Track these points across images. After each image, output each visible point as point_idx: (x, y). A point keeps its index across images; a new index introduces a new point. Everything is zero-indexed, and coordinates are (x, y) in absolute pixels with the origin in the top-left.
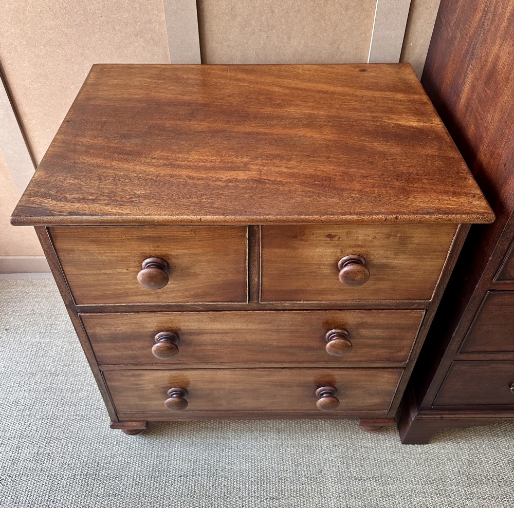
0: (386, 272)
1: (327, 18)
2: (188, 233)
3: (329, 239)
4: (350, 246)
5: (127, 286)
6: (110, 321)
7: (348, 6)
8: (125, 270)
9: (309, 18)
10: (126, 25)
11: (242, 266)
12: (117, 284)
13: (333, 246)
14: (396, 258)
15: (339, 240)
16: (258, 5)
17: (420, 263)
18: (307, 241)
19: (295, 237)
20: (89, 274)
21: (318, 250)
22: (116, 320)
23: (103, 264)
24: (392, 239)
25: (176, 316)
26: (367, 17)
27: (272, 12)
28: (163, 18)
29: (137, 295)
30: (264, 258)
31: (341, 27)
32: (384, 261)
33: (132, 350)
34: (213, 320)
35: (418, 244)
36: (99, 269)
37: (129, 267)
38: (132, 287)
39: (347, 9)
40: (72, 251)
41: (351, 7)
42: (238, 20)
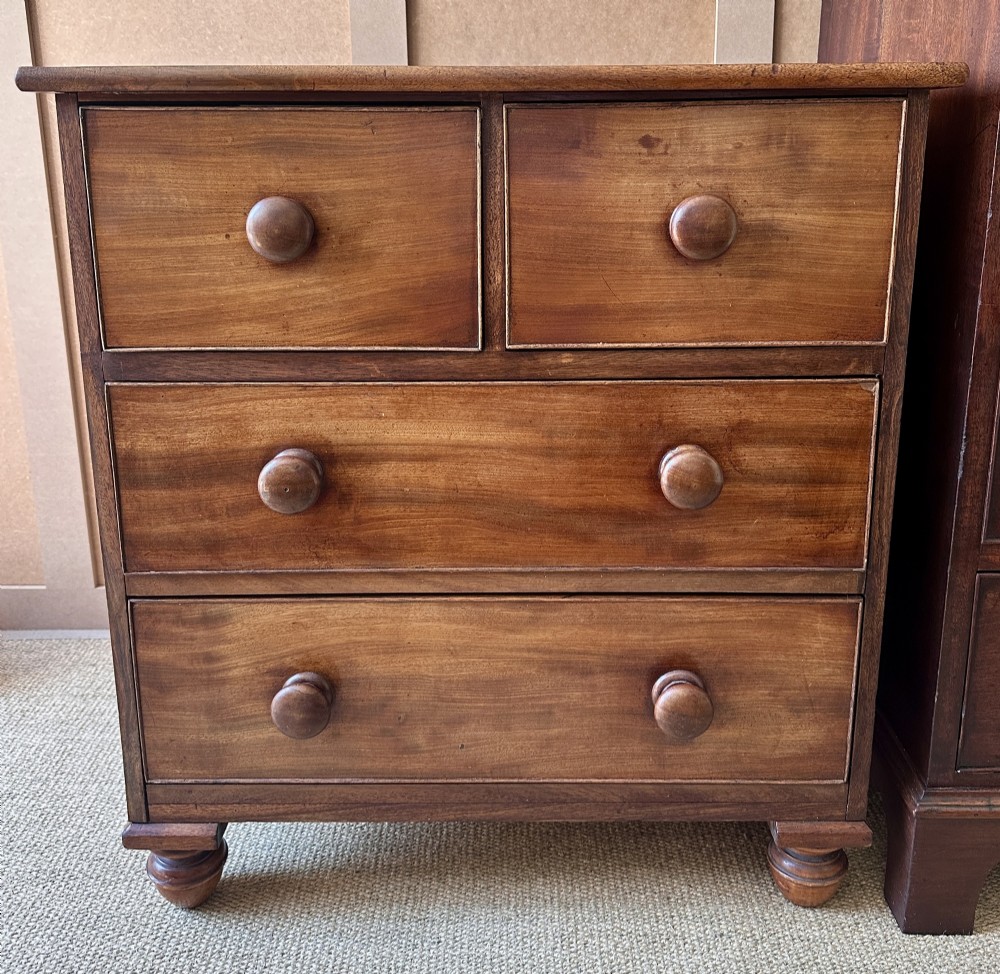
0: (775, 250)
1: (633, 40)
2: (359, 131)
3: (645, 150)
4: (690, 171)
5: (223, 291)
6: (171, 410)
7: (666, 17)
8: (222, 238)
9: (601, 41)
10: (283, 53)
11: (468, 227)
12: (202, 282)
13: (656, 172)
14: (789, 205)
15: (666, 153)
16: (511, 18)
17: (844, 221)
18: (600, 155)
19: (576, 145)
20: (146, 250)
21: (625, 182)
22: (185, 405)
23: (179, 219)
24: (774, 149)
25: (320, 395)
26: (701, 38)
27: (537, 31)
28: (348, 41)
29: (240, 321)
30: (513, 206)
31: (657, 57)
32: (766, 215)
33: (213, 516)
34: (403, 412)
35: (830, 165)
36: (168, 235)
37: (231, 230)
38: (233, 291)
39: (665, 24)
40: (122, 178)
41: (673, 19)
42: (477, 46)
